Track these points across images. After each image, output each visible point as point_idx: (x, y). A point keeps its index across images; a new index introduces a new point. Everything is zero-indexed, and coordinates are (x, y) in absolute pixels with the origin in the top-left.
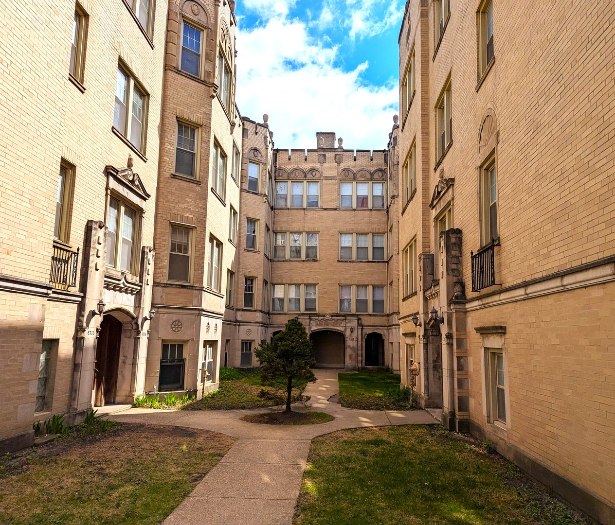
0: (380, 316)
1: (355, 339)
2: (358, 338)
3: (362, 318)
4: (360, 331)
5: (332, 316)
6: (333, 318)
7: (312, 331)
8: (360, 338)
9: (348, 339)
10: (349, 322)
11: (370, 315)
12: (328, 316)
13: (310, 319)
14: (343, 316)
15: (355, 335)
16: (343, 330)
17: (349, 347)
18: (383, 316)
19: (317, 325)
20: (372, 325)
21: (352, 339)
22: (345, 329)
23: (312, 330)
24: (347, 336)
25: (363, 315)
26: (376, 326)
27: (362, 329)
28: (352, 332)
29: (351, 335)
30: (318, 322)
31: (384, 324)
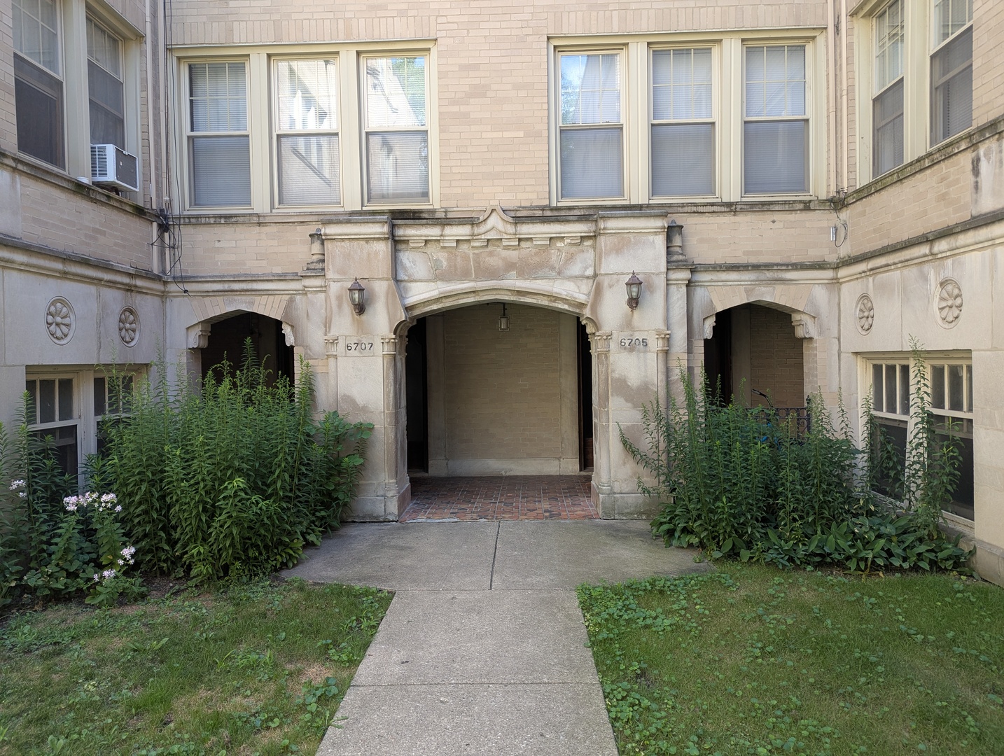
0: (788, 207)
1: (655, 345)
2: (668, 340)
3: (688, 222)
4: (679, 295)
5: (518, 220)
6: (526, 229)
7: (408, 309)
8: (680, 334)
9: (613, 346)
10: (618, 250)
11: (731, 208)
12: (494, 221)
13: (396, 242)
14: (582, 219)
15: (650, 319)
16: (582, 298)
17: (622, 387)
18: (807, 206)
19: (439, 275)
20: (743, 260)
21: (635, 346)
22: (598, 292)
23: (410, 301)
24: (606, 329)
25: (696, 210)
26: (768, 267)
27: (690, 284)
28: (634, 302)
29: (628, 324)
30: (442, 257)
31: (814, 255)
